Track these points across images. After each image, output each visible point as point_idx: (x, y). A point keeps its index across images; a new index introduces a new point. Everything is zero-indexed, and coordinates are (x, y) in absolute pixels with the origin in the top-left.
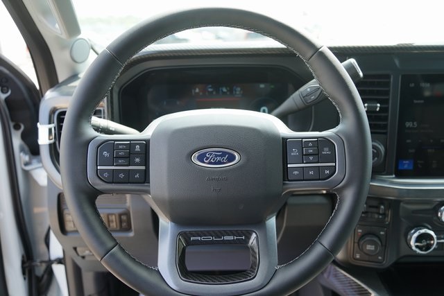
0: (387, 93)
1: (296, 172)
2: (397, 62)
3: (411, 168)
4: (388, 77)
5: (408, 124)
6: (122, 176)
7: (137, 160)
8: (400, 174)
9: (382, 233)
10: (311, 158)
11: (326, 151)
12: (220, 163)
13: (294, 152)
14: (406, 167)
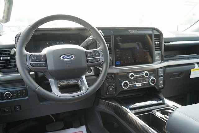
0: (110, 41)
1: (90, 61)
2: (112, 32)
3: (119, 64)
4: (110, 36)
5: (117, 50)
6: (38, 65)
7: (43, 60)
8: (117, 66)
9: (114, 84)
10: (94, 56)
11: (97, 54)
12: (69, 58)
13: (89, 55)
14: (118, 63)
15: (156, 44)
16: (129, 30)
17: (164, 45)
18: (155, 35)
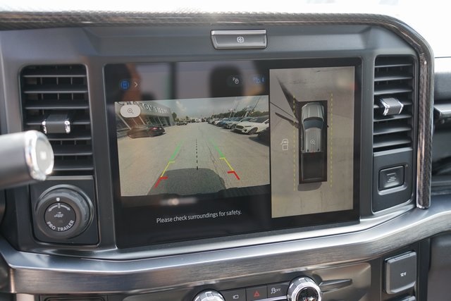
15: (386, 112)
16: (213, 33)
17: (436, 112)
18: (381, 59)
